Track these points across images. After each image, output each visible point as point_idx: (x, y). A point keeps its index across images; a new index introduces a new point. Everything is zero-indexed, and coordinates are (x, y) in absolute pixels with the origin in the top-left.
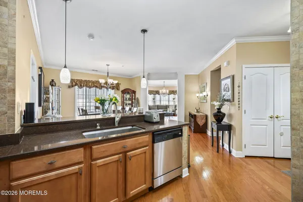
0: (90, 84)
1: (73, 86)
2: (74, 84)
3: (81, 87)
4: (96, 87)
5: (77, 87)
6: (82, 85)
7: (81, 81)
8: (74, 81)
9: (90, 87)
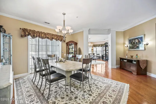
0: (43, 35)
1: (25, 36)
2: (27, 33)
3: (33, 37)
4: (48, 38)
5: (30, 37)
6: (35, 35)
7: (34, 32)
8: (27, 31)
9: (42, 38)
